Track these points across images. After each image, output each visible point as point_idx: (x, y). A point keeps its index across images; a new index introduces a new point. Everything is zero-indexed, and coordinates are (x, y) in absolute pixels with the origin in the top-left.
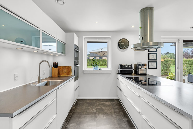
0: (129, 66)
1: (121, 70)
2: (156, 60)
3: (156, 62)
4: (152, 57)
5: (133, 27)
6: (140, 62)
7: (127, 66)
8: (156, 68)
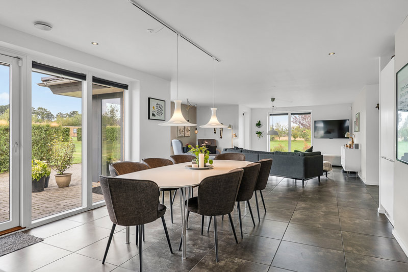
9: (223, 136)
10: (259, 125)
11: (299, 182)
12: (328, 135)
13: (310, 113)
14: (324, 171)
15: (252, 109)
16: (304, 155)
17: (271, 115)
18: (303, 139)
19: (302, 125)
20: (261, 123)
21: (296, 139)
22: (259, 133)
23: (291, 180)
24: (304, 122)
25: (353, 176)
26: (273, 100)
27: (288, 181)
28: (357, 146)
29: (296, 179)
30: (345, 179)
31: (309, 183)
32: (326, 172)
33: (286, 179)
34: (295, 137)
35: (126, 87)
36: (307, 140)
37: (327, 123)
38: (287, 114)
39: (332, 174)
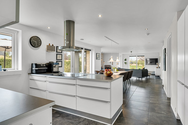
0: (44, 65)
1: (37, 69)
2: (62, 60)
3: (62, 62)
4: (59, 57)
5: (49, 28)
6: (52, 61)
7: (42, 65)
8: (61, 67)
9: (113, 64)
10: (125, 60)
11: (140, 79)
12: (151, 63)
13: (144, 56)
14: (149, 75)
15: (123, 54)
16: (142, 70)
17: (130, 56)
18: (142, 65)
19: (141, 59)
20: (126, 59)
21: (139, 65)
22: (125, 63)
23: (138, 78)
24: (142, 59)
25: (158, 77)
26: (131, 52)
27: (137, 78)
28: (159, 68)
29: (139, 78)
30: (156, 78)
31: (144, 79)
32: (149, 76)
33: (136, 78)
34: (138, 64)
35: (90, 50)
36: (143, 65)
37: (151, 59)
38: (136, 56)
39: (151, 77)
